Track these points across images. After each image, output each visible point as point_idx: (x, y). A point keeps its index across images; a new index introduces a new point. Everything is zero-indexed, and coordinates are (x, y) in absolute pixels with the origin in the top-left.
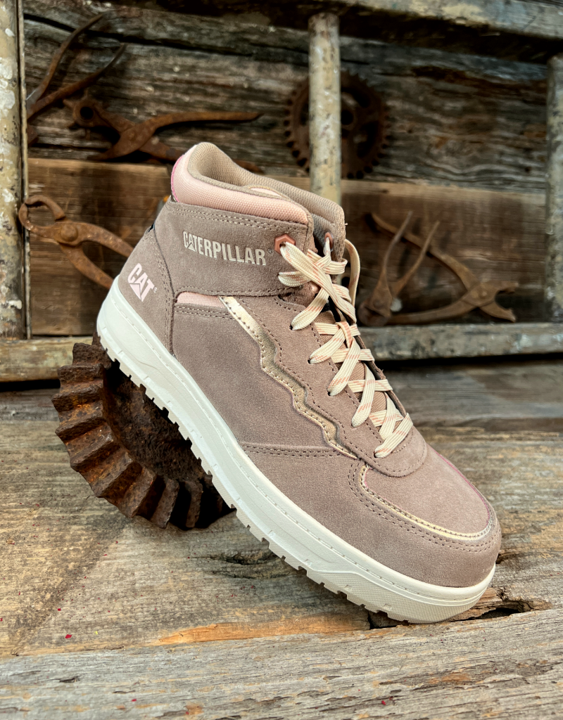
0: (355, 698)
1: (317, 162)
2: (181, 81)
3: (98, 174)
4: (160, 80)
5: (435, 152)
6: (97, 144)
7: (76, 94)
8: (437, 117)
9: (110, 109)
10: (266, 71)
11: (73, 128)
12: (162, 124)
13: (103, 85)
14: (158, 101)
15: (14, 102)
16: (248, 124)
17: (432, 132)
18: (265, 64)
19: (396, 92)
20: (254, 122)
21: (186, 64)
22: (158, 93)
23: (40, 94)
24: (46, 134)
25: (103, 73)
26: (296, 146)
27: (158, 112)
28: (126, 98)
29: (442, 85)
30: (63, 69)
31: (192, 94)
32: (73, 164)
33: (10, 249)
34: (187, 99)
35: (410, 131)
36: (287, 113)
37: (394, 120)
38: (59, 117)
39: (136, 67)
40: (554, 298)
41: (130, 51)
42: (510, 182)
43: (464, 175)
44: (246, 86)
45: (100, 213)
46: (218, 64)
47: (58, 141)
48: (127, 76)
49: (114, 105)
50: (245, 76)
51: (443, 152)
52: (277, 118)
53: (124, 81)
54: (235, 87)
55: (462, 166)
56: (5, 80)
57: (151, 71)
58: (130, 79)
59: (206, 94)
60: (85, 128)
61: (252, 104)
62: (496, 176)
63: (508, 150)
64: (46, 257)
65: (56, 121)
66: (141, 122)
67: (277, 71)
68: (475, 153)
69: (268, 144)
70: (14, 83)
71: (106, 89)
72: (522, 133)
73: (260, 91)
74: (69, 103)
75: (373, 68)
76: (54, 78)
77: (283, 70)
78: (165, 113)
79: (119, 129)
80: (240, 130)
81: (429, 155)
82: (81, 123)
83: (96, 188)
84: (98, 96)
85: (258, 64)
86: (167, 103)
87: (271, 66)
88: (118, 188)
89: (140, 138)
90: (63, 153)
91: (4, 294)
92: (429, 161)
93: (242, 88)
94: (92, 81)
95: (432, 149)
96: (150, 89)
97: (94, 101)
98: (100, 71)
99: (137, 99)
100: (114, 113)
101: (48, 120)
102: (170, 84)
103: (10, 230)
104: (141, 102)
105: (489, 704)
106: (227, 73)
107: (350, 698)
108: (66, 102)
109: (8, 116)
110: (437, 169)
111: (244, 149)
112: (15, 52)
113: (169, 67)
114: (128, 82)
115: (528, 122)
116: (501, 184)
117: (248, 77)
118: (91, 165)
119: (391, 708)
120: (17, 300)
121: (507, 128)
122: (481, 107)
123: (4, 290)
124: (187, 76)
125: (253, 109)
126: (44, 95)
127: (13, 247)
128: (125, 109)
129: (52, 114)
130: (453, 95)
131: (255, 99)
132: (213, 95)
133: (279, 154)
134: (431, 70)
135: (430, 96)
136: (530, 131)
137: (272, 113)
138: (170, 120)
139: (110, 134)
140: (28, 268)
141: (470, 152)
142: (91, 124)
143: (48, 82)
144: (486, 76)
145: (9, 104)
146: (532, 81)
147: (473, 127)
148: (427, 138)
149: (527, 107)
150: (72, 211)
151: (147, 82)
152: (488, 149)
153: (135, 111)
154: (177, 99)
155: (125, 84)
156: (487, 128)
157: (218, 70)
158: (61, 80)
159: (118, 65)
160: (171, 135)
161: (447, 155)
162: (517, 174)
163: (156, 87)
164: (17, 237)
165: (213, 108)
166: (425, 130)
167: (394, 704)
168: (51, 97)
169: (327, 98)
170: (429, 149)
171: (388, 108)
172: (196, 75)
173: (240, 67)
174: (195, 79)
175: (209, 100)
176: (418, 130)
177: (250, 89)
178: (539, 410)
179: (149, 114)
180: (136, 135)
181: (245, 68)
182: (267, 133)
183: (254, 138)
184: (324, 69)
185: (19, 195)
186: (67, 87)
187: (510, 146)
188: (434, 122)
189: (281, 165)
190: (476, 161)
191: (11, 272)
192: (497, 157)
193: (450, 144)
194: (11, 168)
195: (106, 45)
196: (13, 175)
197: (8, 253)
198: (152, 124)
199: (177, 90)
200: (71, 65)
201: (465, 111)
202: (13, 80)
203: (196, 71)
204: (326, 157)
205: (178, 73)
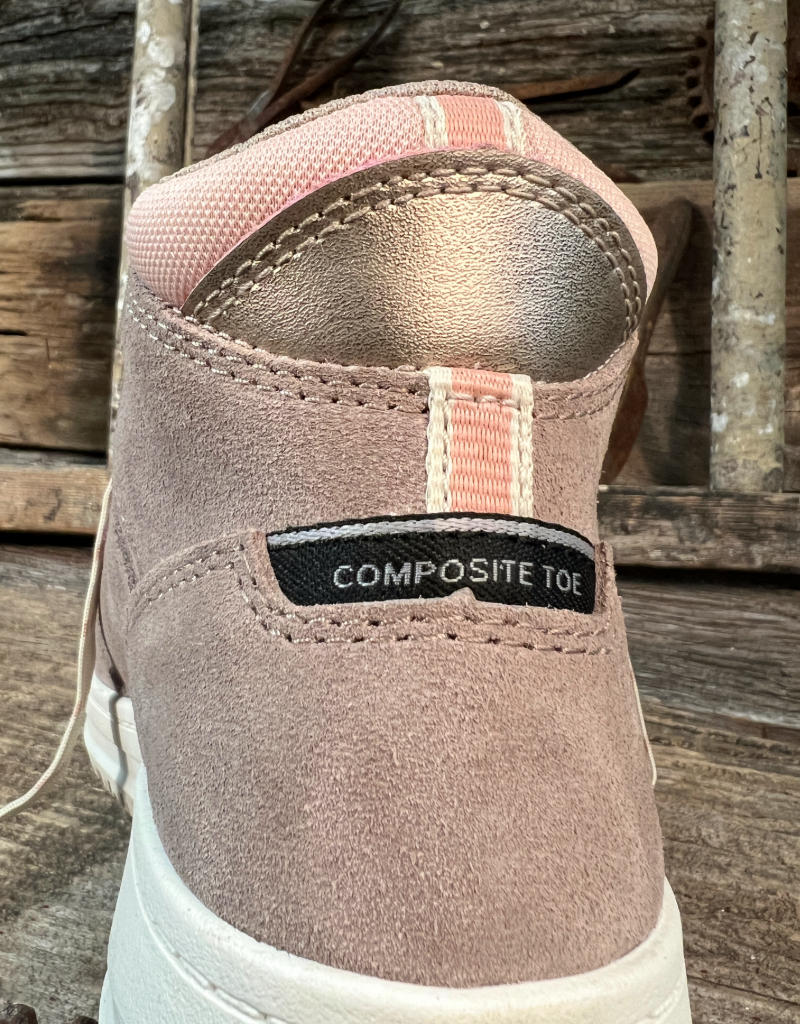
2: (490, 44)
4: (456, 47)
7: (322, 90)
13: (364, 70)
15: (172, 100)
16: (616, 97)
21: (502, 13)
22: (450, 70)
23: (268, 99)
25: (361, 54)
30: (305, 58)
31: (512, 60)
34: (501, 71)
36: (694, 64)
39: (417, 34)
41: (409, 11)
44: (612, 30)
48: (404, 49)
50: (609, 12)
52: (675, 78)
53: (398, 60)
54: (590, 36)
56: (162, 68)
57: (442, 36)
58: (406, 54)
59: (536, 57)
69: (655, 127)
70: (176, 72)
71: (369, 76)
73: (641, 34)
80: (598, 109)
93: (606, 35)
94: (343, 68)
96: (440, 65)
106: (576, 14)
109: (162, 121)
111: (604, 142)
113: (473, 23)
114: (404, 60)
117: (616, 12)
124: (502, 33)
125: (621, 68)
131: (631, 50)
132: (549, 57)
133: (679, 142)
137: (664, 70)
143: (279, 81)
145: (164, 104)
151: (433, 54)
154: (486, 75)
155: (398, 63)
158: (303, 75)
159: (388, 37)
163: (447, 60)
165: (549, 78)
168: (283, 100)
174: (516, 35)
175: (541, 66)
177: (620, 35)
182: (655, 107)
183: (626, 120)
195: (372, 10)
199: (484, 59)
200: (320, 50)
203: (519, 21)
204: (747, 122)
205: (487, 30)
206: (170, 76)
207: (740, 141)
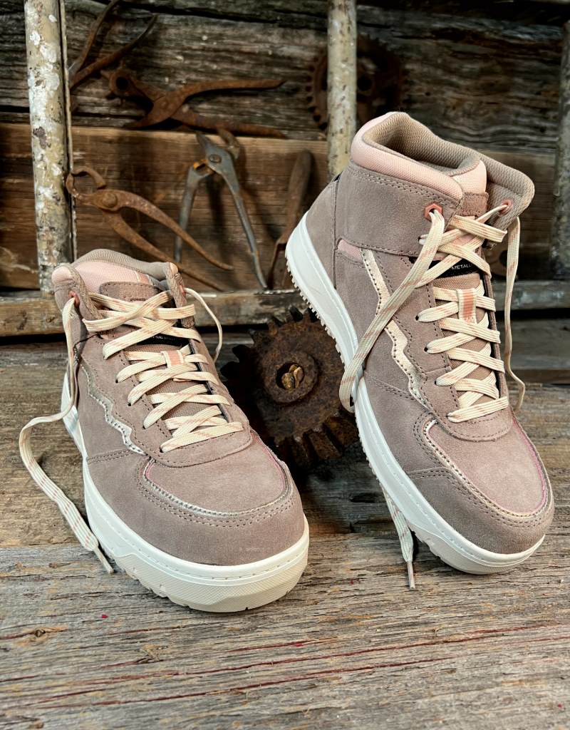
0: (331, 578)
1: (333, 131)
2: (209, 50)
3: (133, 142)
4: (190, 48)
5: (452, 114)
6: (132, 112)
7: (112, 64)
8: (455, 79)
9: (143, 78)
10: (289, 37)
11: (109, 97)
12: (192, 93)
13: (137, 55)
14: (188, 69)
15: (59, 84)
16: (273, 90)
17: (450, 94)
18: (289, 30)
19: (415, 56)
20: (278, 89)
21: (214, 32)
22: (187, 62)
23: (79, 66)
24: (85, 104)
25: (136, 45)
26: (317, 112)
27: (188, 80)
28: (158, 67)
29: (460, 46)
30: (99, 40)
31: (220, 62)
32: (111, 133)
33: (60, 217)
34: (215, 67)
35: (428, 94)
36: (309, 79)
37: (412, 83)
38: (97, 87)
39: (167, 36)
40: (557, 257)
41: (161, 21)
42: (524, 143)
43: (479, 136)
44: (270, 53)
45: (136, 179)
46: (243, 32)
47: (97, 110)
48: (159, 45)
49: (147, 74)
50: (269, 42)
51: (460, 114)
52: (299, 83)
53: (156, 51)
54: (260, 54)
55: (477, 128)
56: (51, 63)
57: (182, 41)
58: (161, 48)
59: (232, 62)
60: (122, 98)
61: (276, 70)
62: (511, 136)
63: (523, 111)
64: (89, 219)
65: (94, 90)
66: (173, 90)
67: (300, 37)
68: (491, 114)
69: (290, 109)
70: (58, 66)
71: (140, 58)
72: (539, 93)
73: (283, 57)
74: (106, 74)
75: (393, 31)
76: (92, 50)
77: (306, 35)
78: (195, 81)
79: (152, 98)
80: (264, 95)
81: (445, 117)
82: (116, 93)
83: (132, 154)
84: (132, 67)
85: (282, 30)
86: (196, 71)
87: (294, 32)
88: (152, 155)
89: (171, 107)
90: (101, 121)
91: (56, 257)
92: (445, 124)
93: (267, 55)
94: (126, 52)
95: (449, 110)
96: (180, 57)
97: (128, 70)
98: (133, 42)
99: (168, 68)
100: (146, 82)
101: (87, 90)
102: (199, 53)
103: (59, 200)
104: (172, 71)
105: (431, 586)
106: (252, 40)
107: (327, 578)
108: (102, 72)
109: (54, 97)
110: (454, 130)
111: (268, 114)
112: (58, 36)
113: (198, 36)
114: (160, 52)
115: (545, 82)
116: (515, 145)
117: (272, 43)
118: (127, 133)
119: (356, 585)
120: (66, 262)
121: (524, 89)
122: (498, 68)
123: (56, 254)
124: (214, 44)
125: (277, 75)
126: (83, 67)
127: (62, 215)
128: (157, 78)
129: (90, 85)
130: (471, 56)
131: (279, 65)
132: (239, 62)
133: (302, 118)
134: (450, 31)
135: (448, 58)
136: (547, 91)
137: (295, 78)
138: (199, 90)
139: (145, 103)
140: (75, 233)
141: (486, 113)
142: (126, 94)
143: (86, 54)
144: (505, 36)
145: (55, 86)
146: (551, 40)
147: (489, 89)
148: (444, 100)
149: (545, 67)
150: (111, 177)
151: (177, 51)
152: (504, 110)
153: (167, 79)
154: (205, 67)
155: (157, 54)
156: (504, 89)
157: (244, 38)
158: (98, 52)
159: (151, 35)
160: (200, 102)
161: (463, 117)
162: (532, 134)
163: (185, 56)
164: (64, 206)
165: (240, 76)
166: (443, 93)
167: (360, 583)
168: (89, 69)
169: (343, 70)
170: (446, 111)
171: (406, 72)
172: (223, 43)
173: (264, 34)
174: (222, 47)
175: (235, 67)
176: (436, 92)
177: (274, 56)
178: (529, 362)
179: (180, 83)
180: (168, 104)
181: (270, 34)
182: (291, 98)
183: (277, 103)
184: (341, 42)
185: (65, 168)
186: (104, 58)
187: (526, 106)
188: (452, 84)
189: (303, 129)
190: (492, 122)
191: (61, 238)
192: (513, 118)
193: (466, 107)
194: (58, 145)
195: (139, 16)
196: (60, 151)
197: (58, 221)
198: (182, 93)
199: (205, 58)
200: (107, 37)
201: (483, 72)
202: (57, 62)
203: (223, 39)
204: (342, 127)
205: (206, 41)
206: (55, 68)
207: (339, 135)
